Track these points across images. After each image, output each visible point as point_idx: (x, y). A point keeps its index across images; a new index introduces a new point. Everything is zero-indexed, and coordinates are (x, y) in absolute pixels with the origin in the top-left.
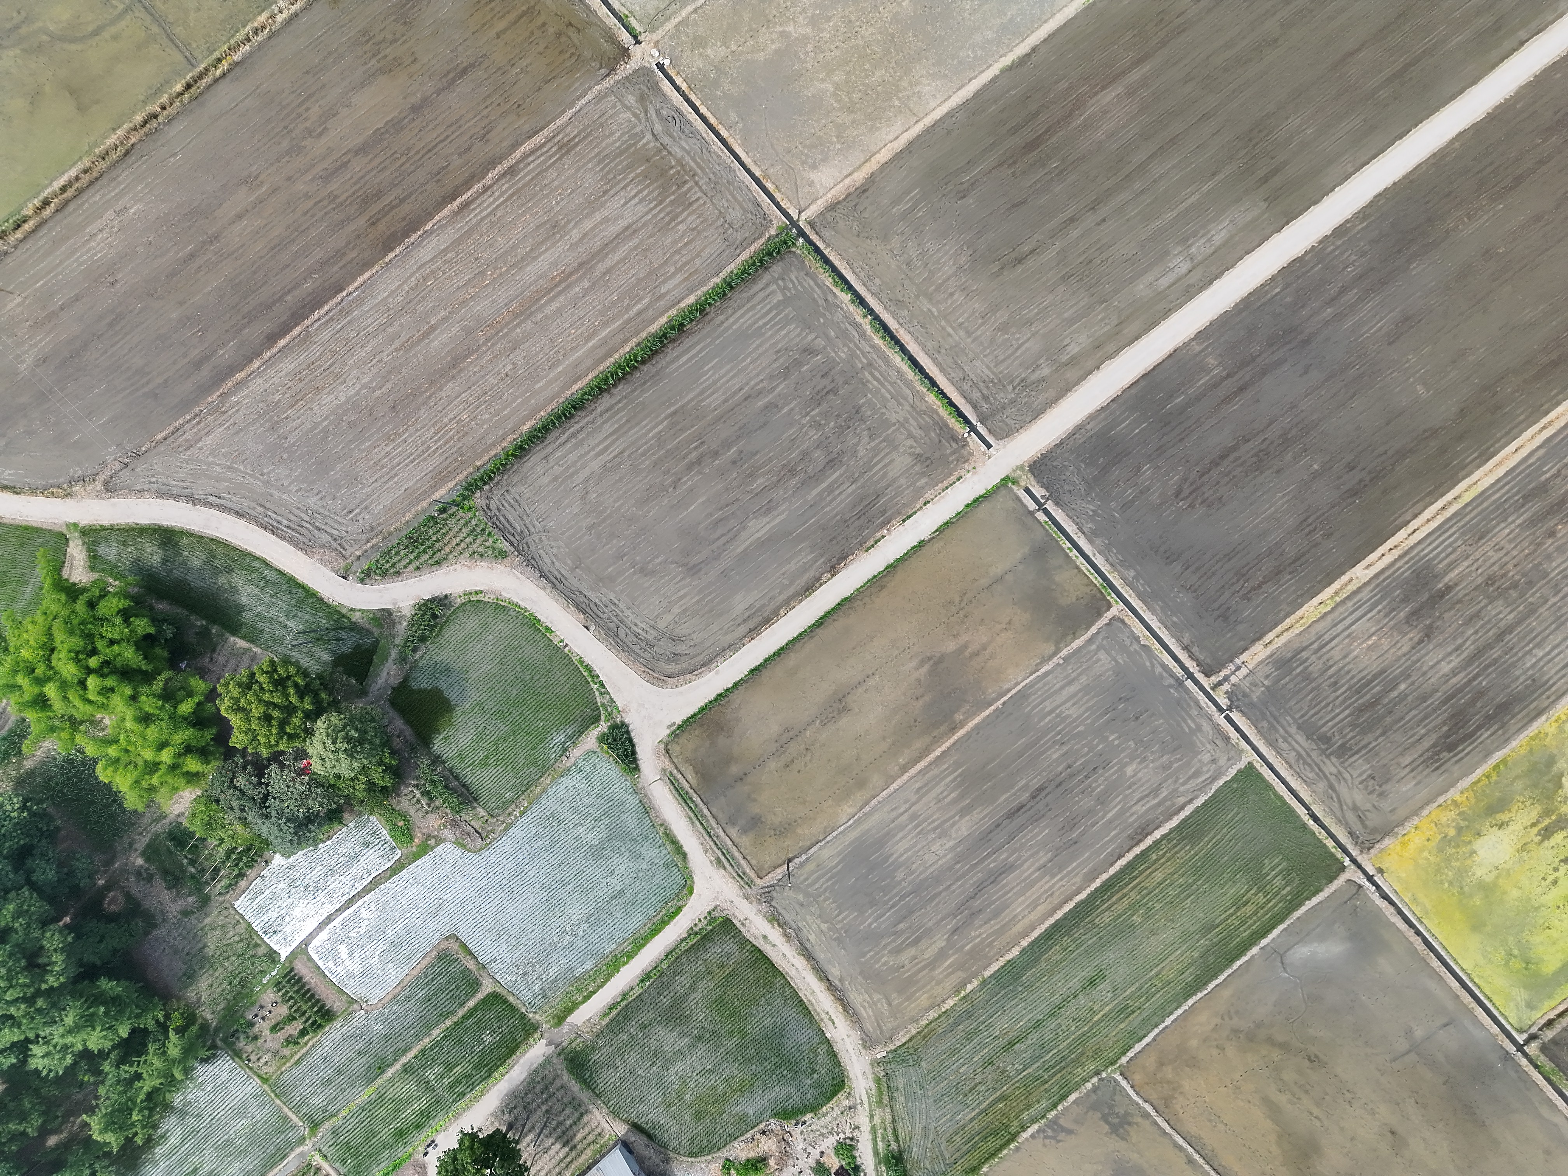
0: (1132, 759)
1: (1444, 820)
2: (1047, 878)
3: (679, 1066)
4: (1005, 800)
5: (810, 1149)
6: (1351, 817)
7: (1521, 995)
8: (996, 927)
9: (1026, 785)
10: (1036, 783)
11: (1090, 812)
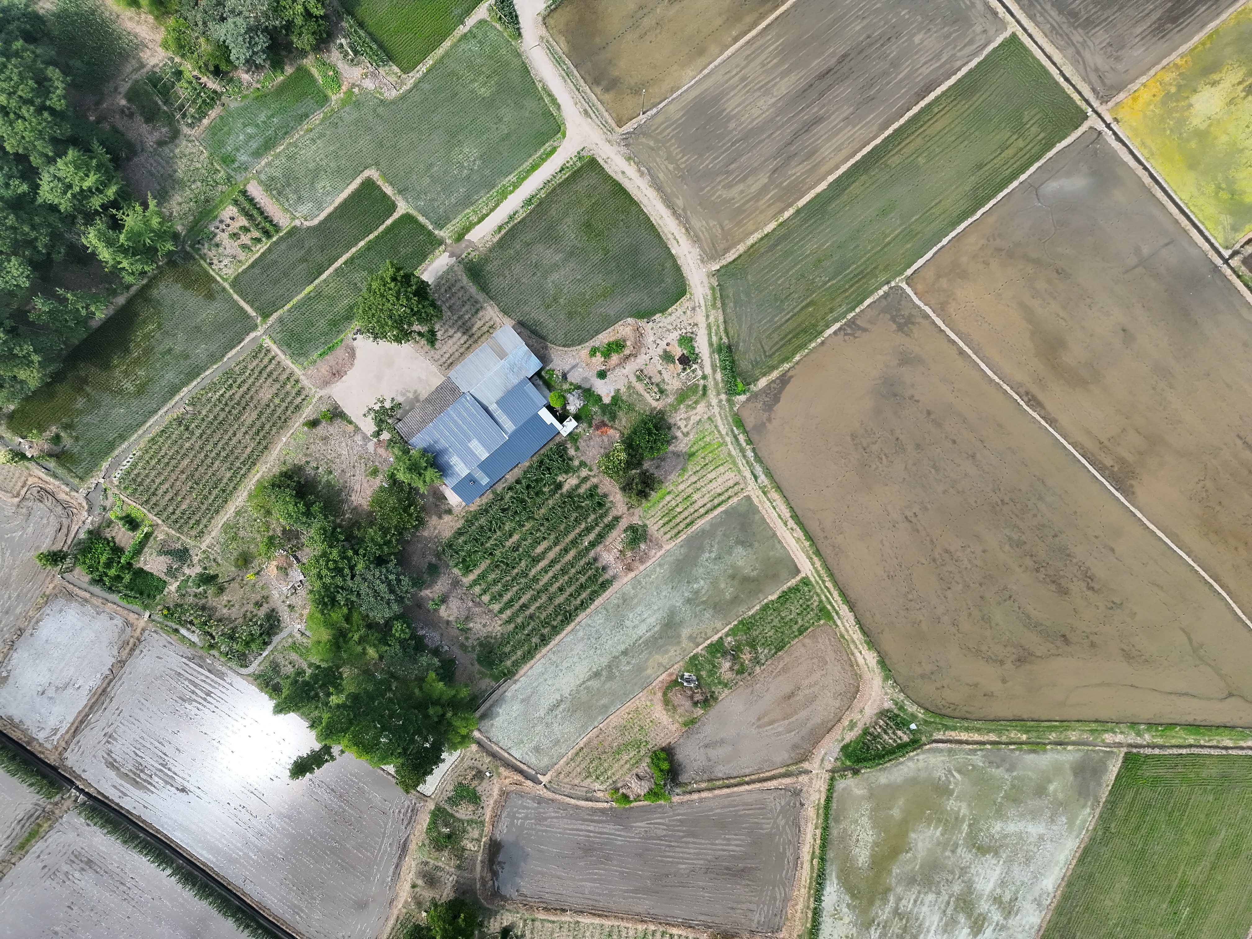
0: (919, 31)
1: (1167, 79)
2: (850, 128)
3: (555, 276)
4: (817, 64)
5: (658, 341)
6: (1093, 77)
7: (1227, 220)
8: (809, 167)
9: (834, 52)
10: (841, 51)
11: (885, 73)
